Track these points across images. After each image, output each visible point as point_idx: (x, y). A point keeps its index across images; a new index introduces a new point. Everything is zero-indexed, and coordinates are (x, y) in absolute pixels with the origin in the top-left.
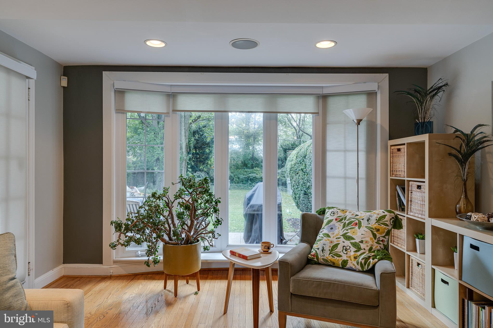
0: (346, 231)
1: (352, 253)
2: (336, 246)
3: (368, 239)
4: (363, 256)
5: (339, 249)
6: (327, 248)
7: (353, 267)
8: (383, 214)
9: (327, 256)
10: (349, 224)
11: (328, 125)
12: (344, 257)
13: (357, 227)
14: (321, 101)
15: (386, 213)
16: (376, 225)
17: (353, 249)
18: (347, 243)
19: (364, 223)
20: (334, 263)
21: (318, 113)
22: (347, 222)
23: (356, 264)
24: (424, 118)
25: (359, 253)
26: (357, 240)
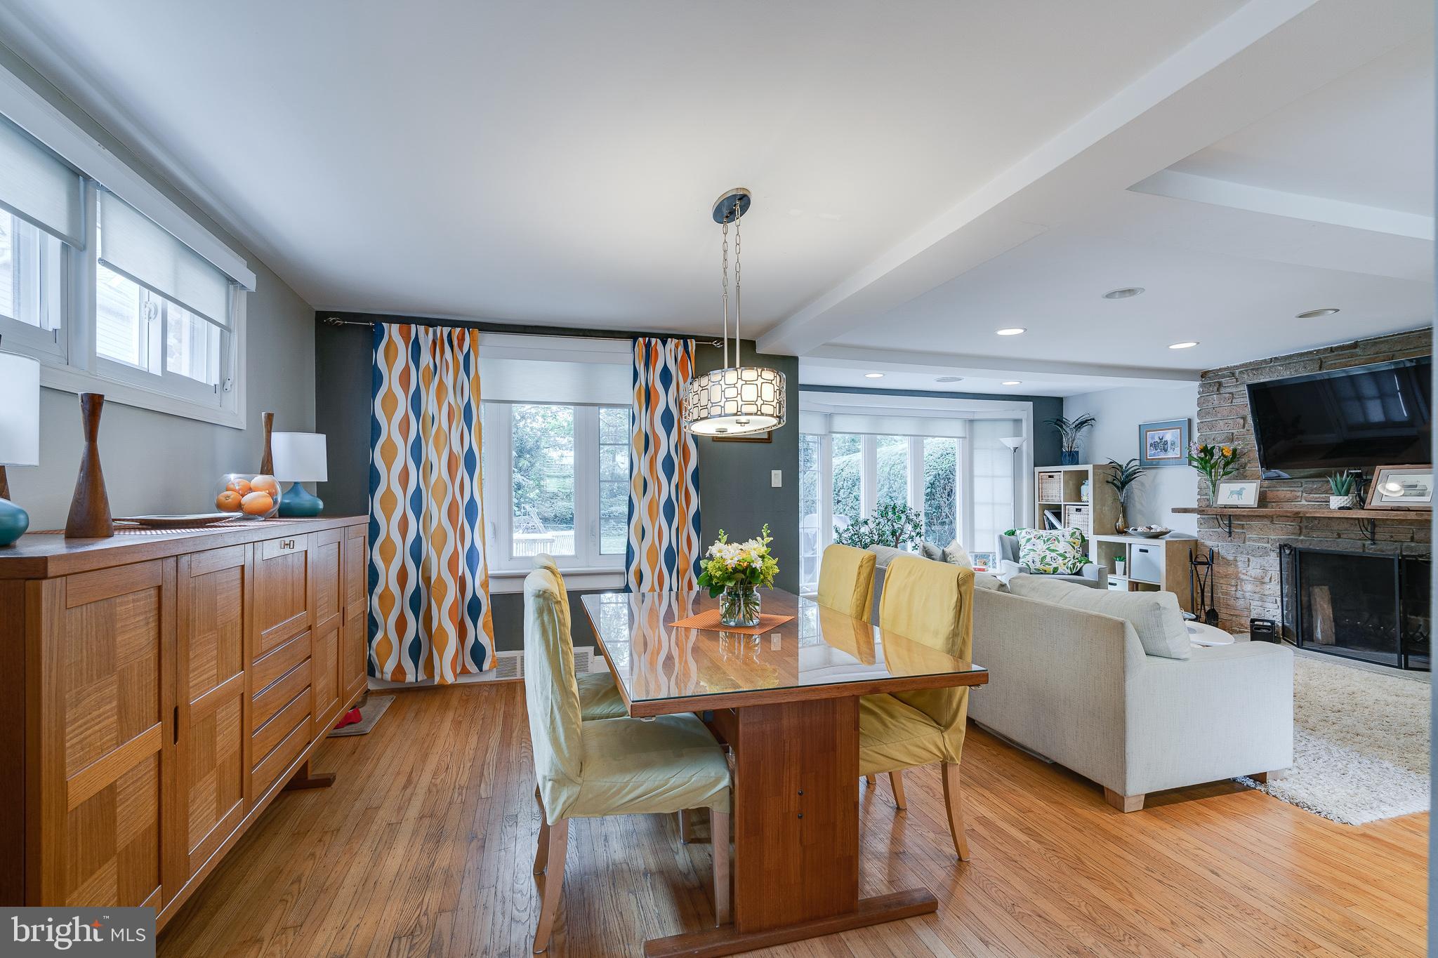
0: (1048, 546)
1: (1061, 562)
2: (1045, 557)
3: (1070, 550)
4: (1070, 563)
5: (1048, 560)
6: (1037, 560)
7: (1064, 572)
8: (1073, 531)
9: (1038, 565)
10: (1048, 540)
11: (975, 451)
12: (1055, 565)
13: (1056, 542)
14: (967, 425)
15: (1075, 530)
16: (1072, 540)
17: (1060, 558)
18: (1054, 554)
19: (1061, 538)
20: (1046, 571)
21: (965, 438)
22: (1046, 539)
23: (1066, 569)
24: (1071, 448)
25: (1066, 561)
26: (1062, 552)
